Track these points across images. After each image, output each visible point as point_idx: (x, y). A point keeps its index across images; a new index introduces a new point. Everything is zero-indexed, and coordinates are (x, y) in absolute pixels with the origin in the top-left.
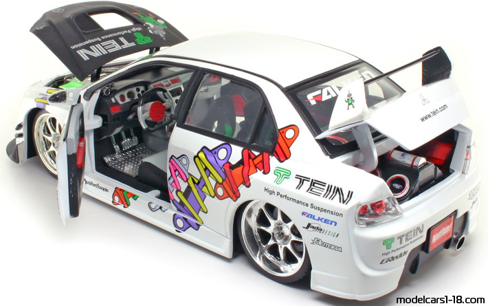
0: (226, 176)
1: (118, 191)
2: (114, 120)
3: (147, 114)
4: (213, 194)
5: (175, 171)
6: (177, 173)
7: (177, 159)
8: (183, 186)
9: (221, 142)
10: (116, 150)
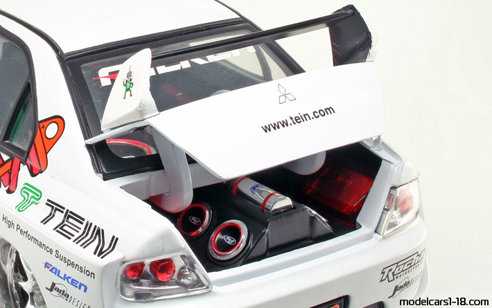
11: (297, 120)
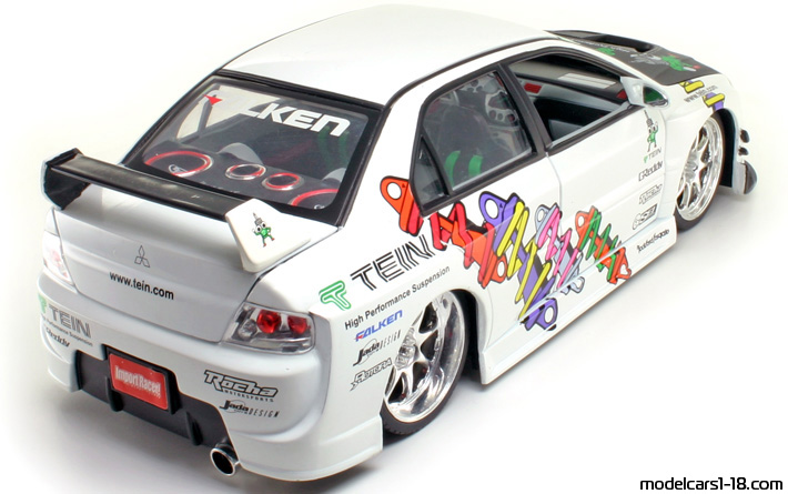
11: (138, 285)
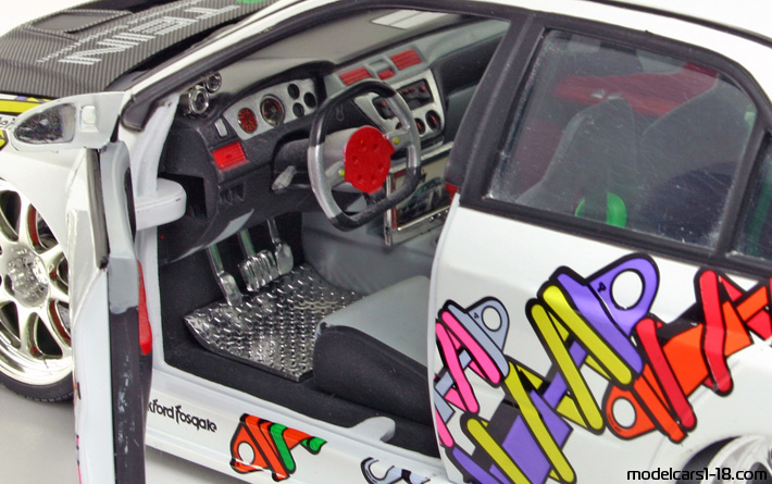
0: (645, 360)
1: (253, 428)
2: (224, 193)
3: (337, 170)
4: (597, 422)
5: (458, 352)
6: (465, 358)
7: (466, 311)
8: (489, 400)
9: (619, 252)
10: (228, 291)
